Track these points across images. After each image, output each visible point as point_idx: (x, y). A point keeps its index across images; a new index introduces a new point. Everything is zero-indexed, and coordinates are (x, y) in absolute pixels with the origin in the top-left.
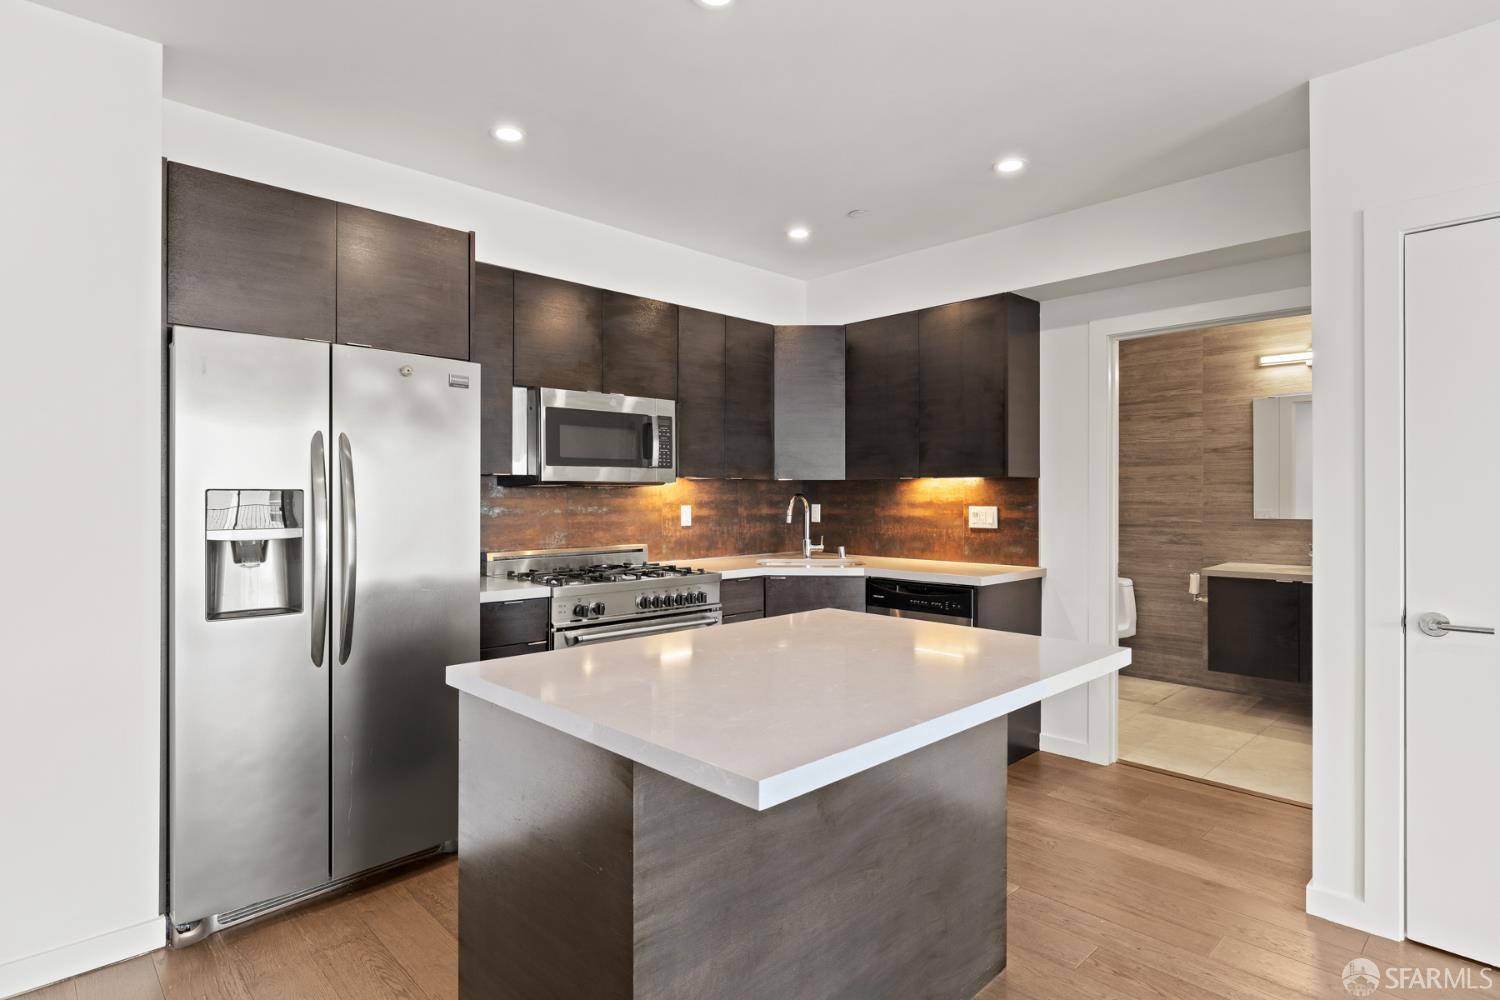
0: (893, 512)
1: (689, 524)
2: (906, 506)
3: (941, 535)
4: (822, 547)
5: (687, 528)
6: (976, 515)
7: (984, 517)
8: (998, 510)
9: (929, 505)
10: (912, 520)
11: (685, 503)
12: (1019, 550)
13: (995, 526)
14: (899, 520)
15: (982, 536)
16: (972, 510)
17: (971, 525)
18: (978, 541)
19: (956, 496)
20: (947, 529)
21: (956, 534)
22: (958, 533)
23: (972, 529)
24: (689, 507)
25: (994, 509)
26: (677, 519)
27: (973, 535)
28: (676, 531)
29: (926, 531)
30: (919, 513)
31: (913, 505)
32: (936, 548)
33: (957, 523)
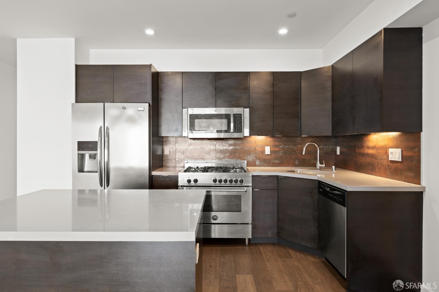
0: (362, 151)
1: (269, 153)
2: (366, 148)
3: (378, 164)
4: (324, 165)
5: (269, 155)
6: (392, 153)
7: (395, 155)
8: (402, 151)
9: (374, 148)
10: (368, 155)
11: (268, 146)
12: (411, 174)
13: (400, 160)
14: (364, 155)
15: (395, 165)
16: (391, 150)
17: (390, 159)
18: (393, 167)
19: (385, 143)
20: (381, 161)
21: (384, 163)
22: (385, 162)
23: (390, 161)
24: (269, 147)
25: (399, 150)
26: (264, 151)
27: (391, 164)
28: (263, 156)
29: (373, 161)
30: (371, 151)
31: (368, 148)
32: (377, 170)
33: (385, 157)
